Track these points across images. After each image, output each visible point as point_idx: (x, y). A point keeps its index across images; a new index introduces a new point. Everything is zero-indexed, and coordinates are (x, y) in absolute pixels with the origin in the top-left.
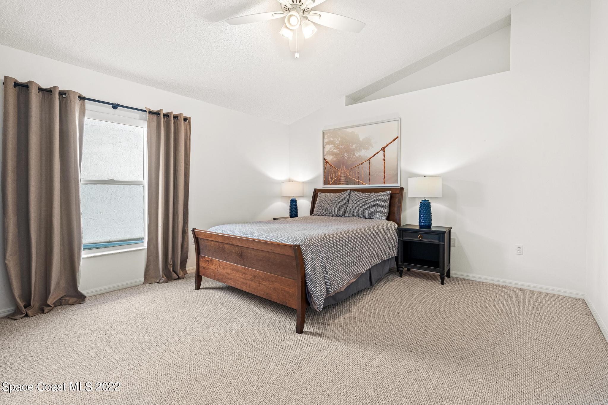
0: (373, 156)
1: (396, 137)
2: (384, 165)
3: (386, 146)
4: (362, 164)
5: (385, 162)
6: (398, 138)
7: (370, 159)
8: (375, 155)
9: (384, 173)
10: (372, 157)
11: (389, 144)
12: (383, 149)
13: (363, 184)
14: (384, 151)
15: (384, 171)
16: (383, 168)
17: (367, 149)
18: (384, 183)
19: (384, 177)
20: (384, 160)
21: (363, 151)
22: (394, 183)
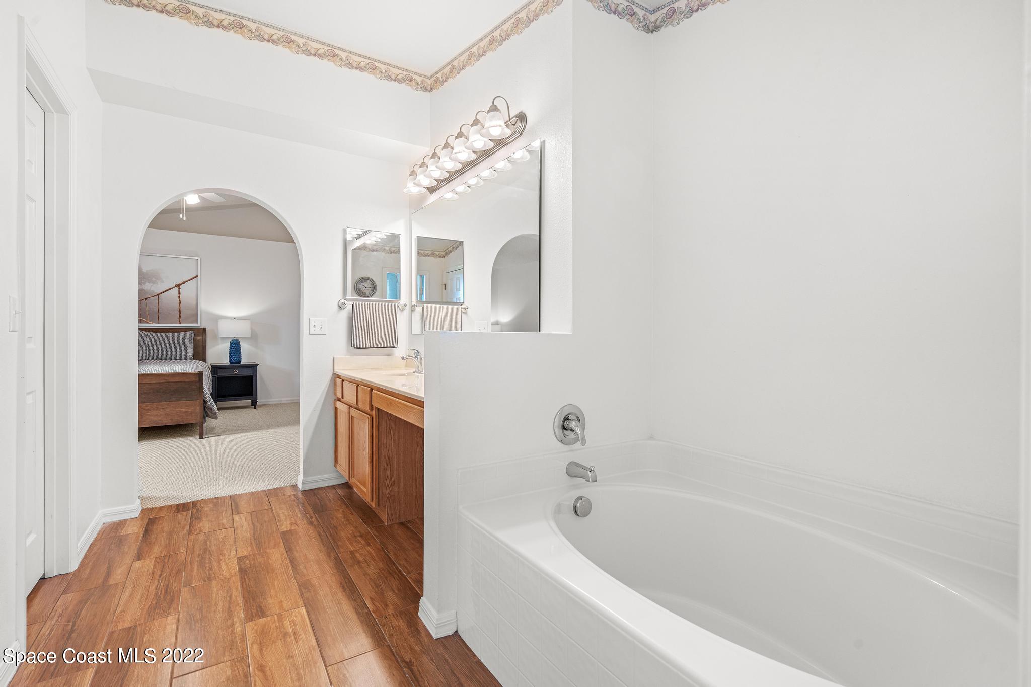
0: (163, 292)
1: (195, 276)
2: (180, 303)
3: (182, 284)
4: (146, 299)
5: (181, 300)
6: (197, 277)
7: (158, 295)
8: (166, 291)
9: (180, 312)
10: (161, 293)
11: (186, 281)
12: (178, 286)
13: (148, 323)
14: (179, 289)
15: (180, 310)
16: (178, 307)
17: (154, 283)
18: (180, 323)
19: (180, 316)
20: (179, 297)
21: (147, 284)
22: (192, 322)
